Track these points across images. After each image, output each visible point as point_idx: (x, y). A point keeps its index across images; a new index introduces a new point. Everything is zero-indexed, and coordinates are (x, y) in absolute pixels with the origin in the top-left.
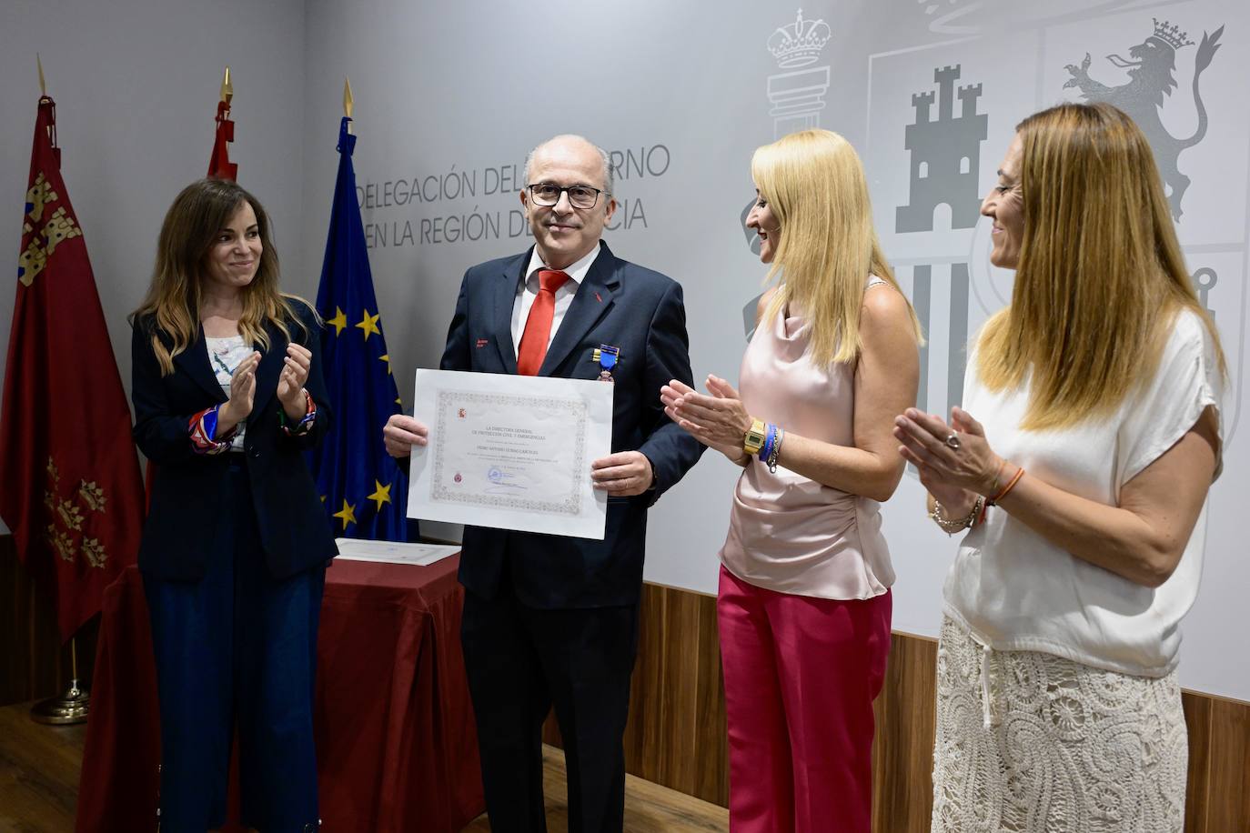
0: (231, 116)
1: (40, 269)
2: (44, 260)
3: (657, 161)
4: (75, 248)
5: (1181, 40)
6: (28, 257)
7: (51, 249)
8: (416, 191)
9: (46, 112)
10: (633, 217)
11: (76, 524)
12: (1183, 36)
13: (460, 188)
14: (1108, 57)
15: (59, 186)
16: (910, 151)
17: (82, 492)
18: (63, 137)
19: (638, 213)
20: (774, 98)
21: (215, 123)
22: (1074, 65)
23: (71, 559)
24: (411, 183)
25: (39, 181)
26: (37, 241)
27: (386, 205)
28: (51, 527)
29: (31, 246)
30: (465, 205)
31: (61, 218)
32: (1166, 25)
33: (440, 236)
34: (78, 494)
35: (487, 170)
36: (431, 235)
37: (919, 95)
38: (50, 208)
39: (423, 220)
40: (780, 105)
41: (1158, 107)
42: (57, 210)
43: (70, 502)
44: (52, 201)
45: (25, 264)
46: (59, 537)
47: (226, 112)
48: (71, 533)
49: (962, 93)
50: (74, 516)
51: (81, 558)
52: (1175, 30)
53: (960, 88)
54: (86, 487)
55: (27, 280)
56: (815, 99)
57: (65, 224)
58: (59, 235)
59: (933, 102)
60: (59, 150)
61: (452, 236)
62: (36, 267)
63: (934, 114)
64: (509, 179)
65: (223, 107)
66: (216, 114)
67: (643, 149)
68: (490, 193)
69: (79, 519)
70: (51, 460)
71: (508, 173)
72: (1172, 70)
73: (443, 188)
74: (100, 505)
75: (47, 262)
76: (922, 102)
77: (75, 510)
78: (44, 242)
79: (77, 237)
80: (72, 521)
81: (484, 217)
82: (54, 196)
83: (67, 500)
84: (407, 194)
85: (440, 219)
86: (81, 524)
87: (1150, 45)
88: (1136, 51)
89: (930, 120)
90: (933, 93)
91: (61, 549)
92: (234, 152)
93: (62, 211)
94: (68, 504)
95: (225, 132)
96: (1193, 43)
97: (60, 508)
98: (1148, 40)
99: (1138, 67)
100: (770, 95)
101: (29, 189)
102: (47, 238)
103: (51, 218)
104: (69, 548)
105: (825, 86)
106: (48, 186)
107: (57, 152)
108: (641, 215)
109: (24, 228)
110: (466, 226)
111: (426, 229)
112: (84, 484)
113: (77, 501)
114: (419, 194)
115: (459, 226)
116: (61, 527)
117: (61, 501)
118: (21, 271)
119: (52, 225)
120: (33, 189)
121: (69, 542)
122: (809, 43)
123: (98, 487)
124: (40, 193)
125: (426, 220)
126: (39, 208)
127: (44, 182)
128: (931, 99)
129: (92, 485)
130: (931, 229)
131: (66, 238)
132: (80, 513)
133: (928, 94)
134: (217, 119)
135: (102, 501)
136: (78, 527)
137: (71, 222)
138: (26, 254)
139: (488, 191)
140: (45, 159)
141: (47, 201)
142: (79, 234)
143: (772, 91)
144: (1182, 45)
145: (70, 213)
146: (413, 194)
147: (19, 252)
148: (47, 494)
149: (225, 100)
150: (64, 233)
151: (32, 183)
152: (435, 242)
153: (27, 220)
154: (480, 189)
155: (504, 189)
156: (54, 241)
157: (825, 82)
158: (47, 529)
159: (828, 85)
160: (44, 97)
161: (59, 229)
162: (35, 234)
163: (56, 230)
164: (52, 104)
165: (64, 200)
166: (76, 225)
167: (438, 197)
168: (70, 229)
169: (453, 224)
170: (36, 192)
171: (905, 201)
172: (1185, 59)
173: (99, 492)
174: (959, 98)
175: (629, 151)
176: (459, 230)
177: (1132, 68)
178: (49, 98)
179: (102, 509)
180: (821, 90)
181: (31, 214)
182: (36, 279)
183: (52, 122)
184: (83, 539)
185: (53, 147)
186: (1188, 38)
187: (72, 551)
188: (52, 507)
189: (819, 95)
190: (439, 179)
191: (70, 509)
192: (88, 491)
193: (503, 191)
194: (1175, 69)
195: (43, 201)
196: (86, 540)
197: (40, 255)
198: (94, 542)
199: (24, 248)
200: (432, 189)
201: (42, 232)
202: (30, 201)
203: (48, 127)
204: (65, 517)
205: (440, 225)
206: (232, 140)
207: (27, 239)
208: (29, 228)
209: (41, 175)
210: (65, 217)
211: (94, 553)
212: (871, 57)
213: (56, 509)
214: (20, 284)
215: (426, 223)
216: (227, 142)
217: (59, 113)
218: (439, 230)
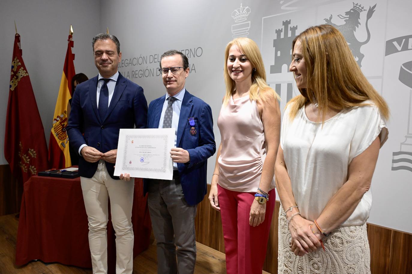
0: (73, 39)
1: (16, 86)
2: (17, 83)
3: (199, 52)
4: (26, 79)
5: (362, 9)
6: (13, 82)
7: (19, 79)
8: (130, 62)
9: (17, 38)
10: (192, 70)
11: (28, 161)
12: (363, 8)
13: (143, 61)
14: (338, 16)
15: (21, 61)
16: (275, 48)
17: (29, 152)
18: (23, 46)
19: (193, 68)
20: (234, 32)
21: (68, 42)
22: (327, 19)
23: (26, 172)
24: (129, 60)
25: (15, 59)
26: (15, 77)
27: (122, 67)
28: (21, 162)
29: (13, 79)
30: (144, 66)
31: (22, 70)
32: (357, 4)
33: (137, 76)
34: (28, 153)
35: (150, 56)
36: (134, 75)
37: (278, 30)
38: (19, 67)
39: (133, 71)
40: (235, 34)
41: (354, 31)
42: (21, 68)
43: (26, 155)
44: (19, 65)
45: (12, 84)
46: (23, 165)
47: (71, 38)
48: (26, 164)
49: (291, 29)
50: (27, 159)
51: (29, 171)
52: (360, 6)
53: (290, 27)
54: (31, 150)
55: (12, 89)
56: (246, 32)
57: (23, 72)
58: (21, 75)
59: (282, 32)
60: (22, 50)
61: (140, 76)
62: (15, 85)
63: (282, 36)
64: (156, 58)
65: (70, 37)
66: (68, 39)
67: (195, 49)
68: (151, 63)
69: (29, 160)
70: (20, 142)
71: (156, 57)
72: (359, 19)
73: (138, 61)
74: (35, 156)
75: (18, 83)
76: (278, 32)
77: (27, 157)
78: (17, 77)
79: (27, 76)
80: (26, 160)
81: (149, 70)
82: (20, 64)
83: (25, 154)
84: (128, 63)
85: (137, 71)
86: (29, 161)
87: (352, 11)
88: (347, 13)
89: (281, 38)
90: (282, 29)
91: (23, 169)
92: (74, 50)
93: (22, 68)
94: (25, 156)
95: (71, 44)
96: (366, 10)
97: (23, 157)
98: (351, 10)
99: (348, 19)
100: (232, 31)
101: (12, 61)
102: (18, 76)
103: (19, 70)
104: (26, 168)
105: (249, 28)
106: (18, 61)
107: (21, 51)
108: (194, 69)
109: (11, 73)
110: (144, 72)
111: (133, 74)
112: (30, 150)
113: (28, 155)
114: (131, 63)
115: (142, 73)
116: (24, 163)
117: (23, 155)
118: (11, 86)
119: (19, 72)
120: (14, 62)
121: (26, 167)
122: (244, 14)
123: (34, 150)
124: (16, 63)
125: (134, 71)
126: (16, 67)
127: (17, 59)
128: (281, 31)
129: (32, 150)
130: (281, 72)
131: (24, 76)
132: (29, 158)
133: (280, 29)
134: (68, 40)
135: (35, 155)
136: (28, 162)
137: (25, 71)
138: (12, 81)
139: (151, 62)
140: (17, 53)
141: (18, 65)
142: (28, 75)
143: (233, 30)
144: (362, 11)
145: (25, 69)
146: (130, 63)
147: (10, 81)
148: (19, 152)
149: (70, 34)
150: (23, 75)
151: (13, 60)
152: (136, 78)
153: (12, 71)
154: (148, 62)
155: (155, 61)
156: (20, 77)
157: (249, 26)
158: (20, 163)
159: (250, 27)
160: (17, 34)
161: (22, 74)
162: (14, 75)
163: (20, 74)
164: (19, 36)
165: (23, 65)
166: (27, 72)
167: (136, 64)
168: (25, 73)
169: (141, 72)
170: (15, 63)
171: (273, 64)
172: (363, 15)
173: (34, 152)
174: (290, 30)
175: (191, 49)
176: (142, 74)
177: (346, 19)
178: (18, 34)
179: (35, 157)
180: (248, 29)
181: (13, 69)
182: (15, 89)
183: (19, 41)
184: (30, 166)
185: (20, 49)
186: (364, 8)
187: (26, 170)
188: (21, 156)
189: (247, 31)
190: (137, 59)
191: (26, 157)
192: (31, 152)
193: (155, 62)
194: (360, 19)
195: (17, 65)
196: (31, 166)
197: (16, 82)
198: (33, 167)
199: (11, 79)
200: (135, 62)
201: (17, 75)
202: (13, 65)
203: (18, 43)
204: (25, 159)
205: (137, 72)
206: (73, 47)
207: (12, 77)
208: (12, 73)
209: (16, 57)
210: (23, 70)
211: (33, 170)
212: (263, 18)
213: (22, 157)
214: (10, 90)
215: (133, 72)
216: (71, 47)
217: (22, 39)
218: (137, 74)
